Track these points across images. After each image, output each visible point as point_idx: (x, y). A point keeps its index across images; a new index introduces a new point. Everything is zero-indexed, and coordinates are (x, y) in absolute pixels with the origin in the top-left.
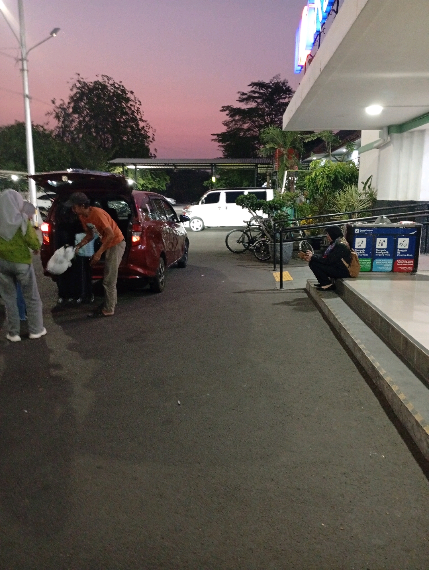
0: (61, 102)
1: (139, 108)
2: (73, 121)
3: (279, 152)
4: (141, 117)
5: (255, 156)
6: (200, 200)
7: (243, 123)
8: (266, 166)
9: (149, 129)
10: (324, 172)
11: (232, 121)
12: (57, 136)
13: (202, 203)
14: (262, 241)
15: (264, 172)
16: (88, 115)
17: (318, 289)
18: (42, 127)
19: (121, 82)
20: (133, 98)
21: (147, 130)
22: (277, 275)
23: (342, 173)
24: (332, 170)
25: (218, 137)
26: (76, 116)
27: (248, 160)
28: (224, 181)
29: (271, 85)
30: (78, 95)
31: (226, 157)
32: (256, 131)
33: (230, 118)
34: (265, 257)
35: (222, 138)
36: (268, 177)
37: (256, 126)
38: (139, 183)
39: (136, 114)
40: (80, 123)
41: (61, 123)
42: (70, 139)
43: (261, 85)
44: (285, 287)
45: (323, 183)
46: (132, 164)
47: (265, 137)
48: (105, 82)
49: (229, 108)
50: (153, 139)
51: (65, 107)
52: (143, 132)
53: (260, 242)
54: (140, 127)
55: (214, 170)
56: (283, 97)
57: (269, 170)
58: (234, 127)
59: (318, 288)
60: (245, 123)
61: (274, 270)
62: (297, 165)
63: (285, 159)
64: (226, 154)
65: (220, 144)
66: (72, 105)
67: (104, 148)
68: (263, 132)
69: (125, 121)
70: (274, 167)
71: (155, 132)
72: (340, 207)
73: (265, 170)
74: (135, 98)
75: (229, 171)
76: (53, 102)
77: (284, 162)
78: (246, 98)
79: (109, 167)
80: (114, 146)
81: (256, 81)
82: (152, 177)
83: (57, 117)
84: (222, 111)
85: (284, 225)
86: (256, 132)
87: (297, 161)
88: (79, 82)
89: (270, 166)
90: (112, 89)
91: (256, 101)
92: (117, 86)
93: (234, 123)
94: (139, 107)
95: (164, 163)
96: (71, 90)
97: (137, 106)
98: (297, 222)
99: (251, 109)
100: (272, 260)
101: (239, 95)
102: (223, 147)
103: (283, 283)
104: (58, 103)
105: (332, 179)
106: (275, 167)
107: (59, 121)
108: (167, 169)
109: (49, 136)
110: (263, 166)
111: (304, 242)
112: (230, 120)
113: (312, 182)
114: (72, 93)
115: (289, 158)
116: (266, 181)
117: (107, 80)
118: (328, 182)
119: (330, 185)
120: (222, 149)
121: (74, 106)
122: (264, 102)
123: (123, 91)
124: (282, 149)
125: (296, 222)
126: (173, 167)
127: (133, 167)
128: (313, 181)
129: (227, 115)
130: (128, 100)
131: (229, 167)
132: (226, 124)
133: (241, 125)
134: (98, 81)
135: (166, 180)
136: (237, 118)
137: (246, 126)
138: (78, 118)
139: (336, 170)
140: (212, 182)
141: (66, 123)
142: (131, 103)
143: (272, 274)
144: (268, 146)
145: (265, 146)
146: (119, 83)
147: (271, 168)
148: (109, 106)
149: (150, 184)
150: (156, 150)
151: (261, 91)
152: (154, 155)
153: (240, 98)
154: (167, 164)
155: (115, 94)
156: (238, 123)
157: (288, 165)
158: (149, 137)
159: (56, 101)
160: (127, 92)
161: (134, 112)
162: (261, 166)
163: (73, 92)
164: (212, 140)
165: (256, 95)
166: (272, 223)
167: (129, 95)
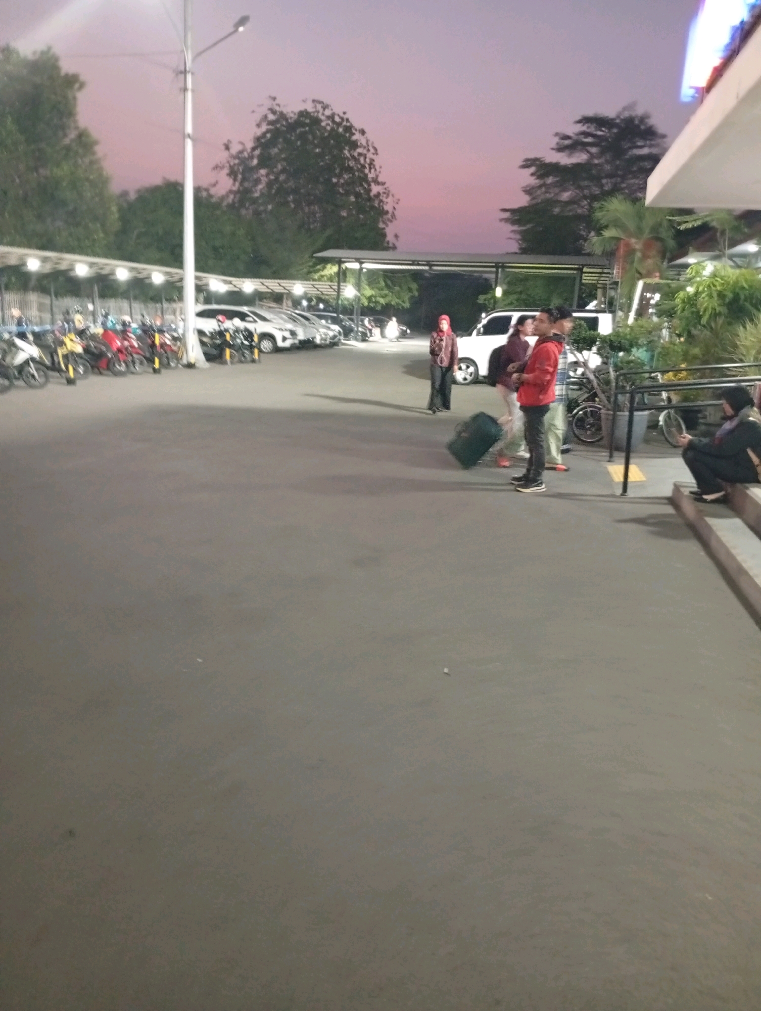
0: (240, 147)
1: (374, 160)
2: (257, 181)
3: (627, 245)
4: (377, 176)
5: (578, 252)
6: (475, 328)
7: (561, 191)
8: (599, 270)
9: (387, 198)
10: (715, 286)
11: (540, 187)
12: (231, 206)
13: (479, 334)
14: (590, 407)
15: (594, 282)
16: (283, 171)
17: (696, 499)
18: (207, 190)
19: (344, 113)
20: (364, 142)
21: (384, 199)
22: (616, 470)
23: (747, 290)
24: (728, 283)
25: (511, 214)
26: (263, 172)
27: (565, 258)
28: (515, 296)
29: (618, 121)
30: (269, 135)
31: (524, 251)
32: (585, 206)
33: (537, 181)
34: (592, 436)
35: (518, 216)
36: (599, 292)
37: (585, 197)
38: (363, 295)
39: (367, 171)
40: (270, 185)
41: (237, 184)
42: (251, 211)
43: (599, 121)
44: (631, 493)
45: (710, 306)
46: (353, 260)
47: (604, 216)
48: (318, 112)
49: (538, 163)
50: (393, 216)
51: (246, 154)
52: (376, 204)
53: (585, 408)
54: (372, 193)
55: (499, 275)
56: (639, 144)
57: (602, 279)
58: (542, 197)
59: (697, 497)
60: (565, 190)
61: (609, 461)
62: (660, 272)
63: (636, 259)
64: (524, 245)
65: (516, 228)
66: (257, 152)
67: (309, 230)
68: (600, 208)
69: (347, 183)
70: (613, 274)
71: (397, 203)
72: (745, 353)
73: (595, 278)
74: (367, 141)
75: (526, 278)
76: (227, 148)
77: (635, 265)
78: (569, 145)
79: (315, 265)
80: (324, 227)
81: (590, 113)
82: (387, 285)
83: (233, 173)
84: (523, 167)
85: (635, 380)
86: (583, 207)
87: (659, 263)
88: (273, 112)
89: (606, 271)
90: (328, 125)
91: (588, 152)
92: (337, 119)
93: (543, 189)
94: (374, 157)
95: (411, 259)
96: (258, 126)
97: (370, 156)
98: (659, 375)
99: (577, 165)
100: (605, 442)
101: (557, 139)
102: (520, 232)
103: (629, 485)
104: (235, 148)
105: (727, 300)
106: (615, 272)
107: (235, 180)
108: (414, 270)
109: (217, 206)
110: (591, 270)
111: (669, 413)
112: (536, 183)
113: (689, 303)
114: (259, 132)
115: (645, 257)
116: (595, 298)
117: (321, 110)
118: (720, 305)
119: (724, 310)
120: (518, 237)
121: (261, 154)
122: (602, 153)
123: (349, 129)
124: (633, 240)
125: (657, 376)
126: (427, 268)
127: (355, 266)
128: (691, 301)
129: (532, 175)
130: (354, 145)
131: (528, 270)
132: (529, 191)
133: (556, 194)
134: (306, 110)
135: (410, 290)
136: (550, 180)
137: (566, 196)
138: (267, 175)
139: (736, 282)
140: (494, 297)
141: (246, 184)
142: (360, 150)
143: (606, 468)
144: (607, 234)
145: (601, 233)
146: (341, 115)
147: (608, 275)
148: (321, 156)
149: (382, 297)
150: (396, 236)
151: (600, 133)
152: (394, 244)
153: (557, 144)
154: (416, 261)
155: (333, 133)
156: (551, 191)
157: (643, 272)
158: (387, 212)
159: (231, 145)
160: (354, 131)
161: (363, 166)
162: (588, 270)
163: (260, 129)
164: (501, 220)
165: (589, 140)
166: (612, 375)
167: (357, 136)
